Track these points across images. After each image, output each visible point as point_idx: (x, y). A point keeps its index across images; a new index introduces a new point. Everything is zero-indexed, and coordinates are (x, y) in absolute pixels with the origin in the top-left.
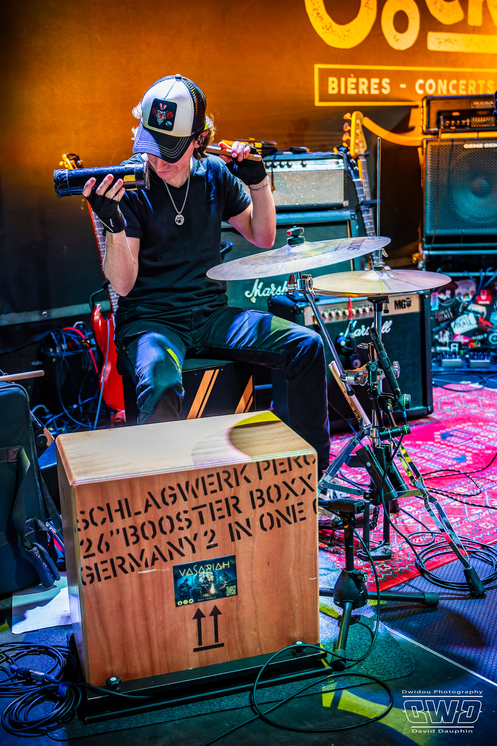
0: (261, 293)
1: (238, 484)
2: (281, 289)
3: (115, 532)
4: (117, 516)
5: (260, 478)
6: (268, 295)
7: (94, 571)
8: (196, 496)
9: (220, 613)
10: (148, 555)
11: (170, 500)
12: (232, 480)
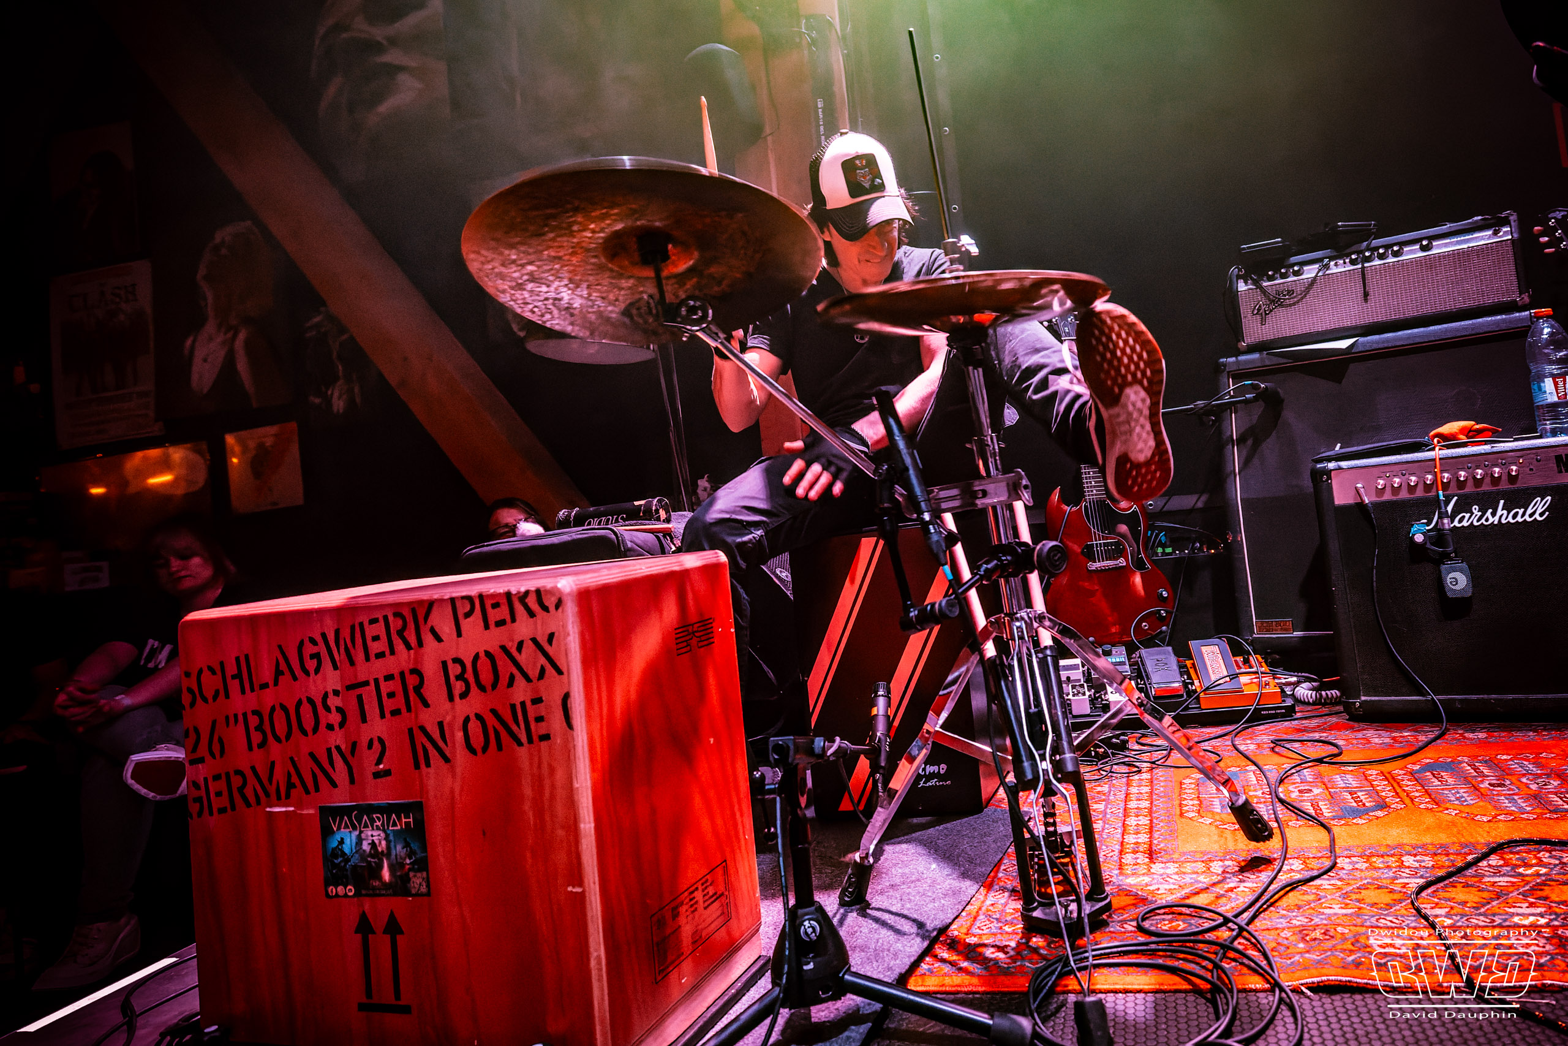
1: (420, 644)
3: (232, 720)
4: (235, 688)
5: (459, 634)
7: (203, 793)
8: (352, 663)
9: (402, 932)
10: (279, 775)
11: (311, 665)
12: (410, 634)
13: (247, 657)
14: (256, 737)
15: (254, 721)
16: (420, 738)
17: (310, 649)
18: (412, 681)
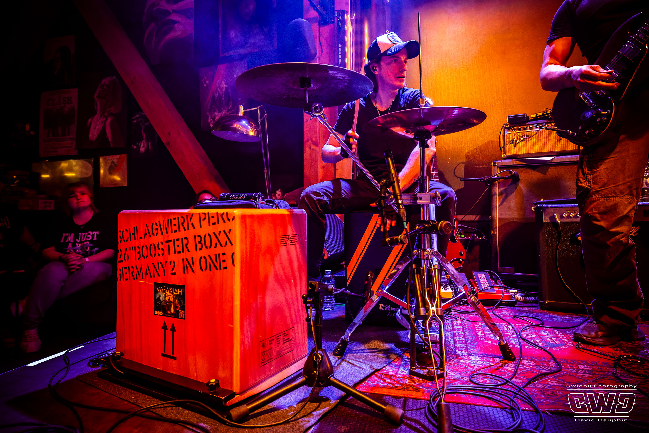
1: (188, 229)
3: (131, 249)
4: (133, 238)
5: (201, 227)
8: (167, 233)
9: (176, 331)
11: (155, 232)
12: (185, 225)
13: (137, 227)
14: (138, 256)
15: (137, 250)
16: (186, 263)
18: (185, 242)
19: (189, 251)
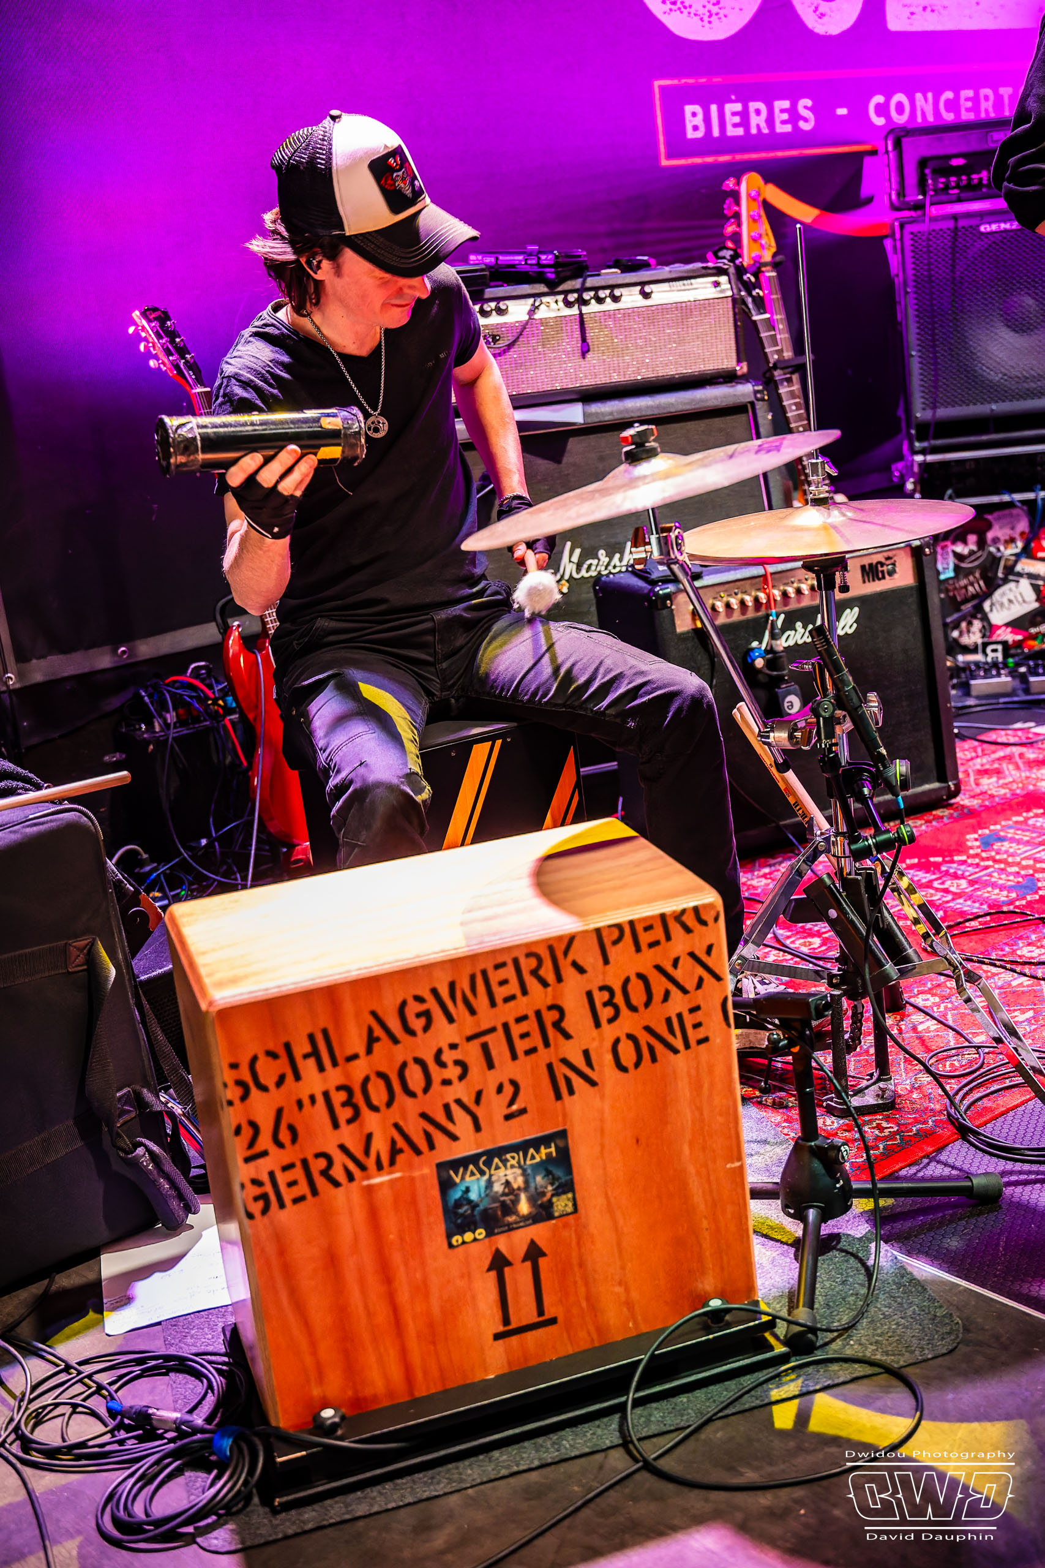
0: (578, 570)
1: (559, 979)
2: (621, 560)
3: (306, 1101)
4: (308, 1067)
5: (606, 961)
6: (594, 574)
7: (268, 1188)
8: (473, 1012)
9: (544, 1254)
10: (380, 1145)
11: (417, 1024)
12: (547, 971)
13: (325, 1032)
14: (344, 1114)
15: (339, 1098)
16: (561, 1070)
17: (413, 1008)
18: (550, 1017)
19: (567, 1036)
